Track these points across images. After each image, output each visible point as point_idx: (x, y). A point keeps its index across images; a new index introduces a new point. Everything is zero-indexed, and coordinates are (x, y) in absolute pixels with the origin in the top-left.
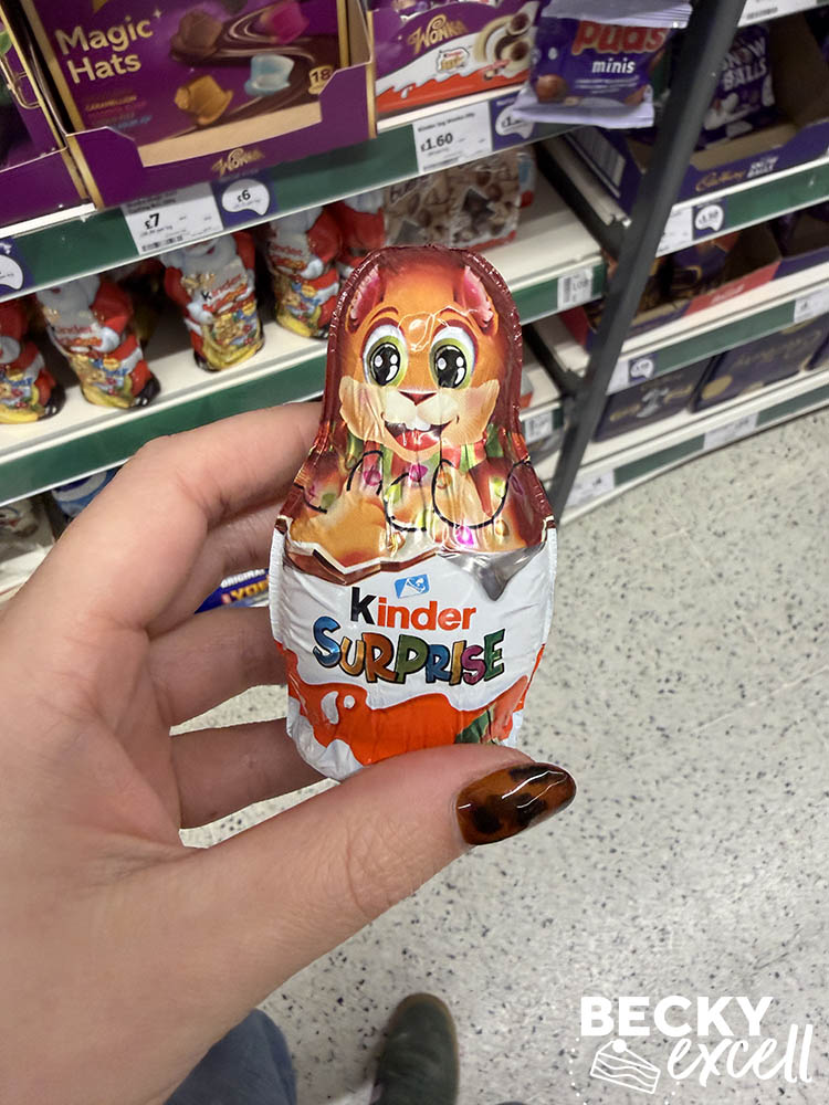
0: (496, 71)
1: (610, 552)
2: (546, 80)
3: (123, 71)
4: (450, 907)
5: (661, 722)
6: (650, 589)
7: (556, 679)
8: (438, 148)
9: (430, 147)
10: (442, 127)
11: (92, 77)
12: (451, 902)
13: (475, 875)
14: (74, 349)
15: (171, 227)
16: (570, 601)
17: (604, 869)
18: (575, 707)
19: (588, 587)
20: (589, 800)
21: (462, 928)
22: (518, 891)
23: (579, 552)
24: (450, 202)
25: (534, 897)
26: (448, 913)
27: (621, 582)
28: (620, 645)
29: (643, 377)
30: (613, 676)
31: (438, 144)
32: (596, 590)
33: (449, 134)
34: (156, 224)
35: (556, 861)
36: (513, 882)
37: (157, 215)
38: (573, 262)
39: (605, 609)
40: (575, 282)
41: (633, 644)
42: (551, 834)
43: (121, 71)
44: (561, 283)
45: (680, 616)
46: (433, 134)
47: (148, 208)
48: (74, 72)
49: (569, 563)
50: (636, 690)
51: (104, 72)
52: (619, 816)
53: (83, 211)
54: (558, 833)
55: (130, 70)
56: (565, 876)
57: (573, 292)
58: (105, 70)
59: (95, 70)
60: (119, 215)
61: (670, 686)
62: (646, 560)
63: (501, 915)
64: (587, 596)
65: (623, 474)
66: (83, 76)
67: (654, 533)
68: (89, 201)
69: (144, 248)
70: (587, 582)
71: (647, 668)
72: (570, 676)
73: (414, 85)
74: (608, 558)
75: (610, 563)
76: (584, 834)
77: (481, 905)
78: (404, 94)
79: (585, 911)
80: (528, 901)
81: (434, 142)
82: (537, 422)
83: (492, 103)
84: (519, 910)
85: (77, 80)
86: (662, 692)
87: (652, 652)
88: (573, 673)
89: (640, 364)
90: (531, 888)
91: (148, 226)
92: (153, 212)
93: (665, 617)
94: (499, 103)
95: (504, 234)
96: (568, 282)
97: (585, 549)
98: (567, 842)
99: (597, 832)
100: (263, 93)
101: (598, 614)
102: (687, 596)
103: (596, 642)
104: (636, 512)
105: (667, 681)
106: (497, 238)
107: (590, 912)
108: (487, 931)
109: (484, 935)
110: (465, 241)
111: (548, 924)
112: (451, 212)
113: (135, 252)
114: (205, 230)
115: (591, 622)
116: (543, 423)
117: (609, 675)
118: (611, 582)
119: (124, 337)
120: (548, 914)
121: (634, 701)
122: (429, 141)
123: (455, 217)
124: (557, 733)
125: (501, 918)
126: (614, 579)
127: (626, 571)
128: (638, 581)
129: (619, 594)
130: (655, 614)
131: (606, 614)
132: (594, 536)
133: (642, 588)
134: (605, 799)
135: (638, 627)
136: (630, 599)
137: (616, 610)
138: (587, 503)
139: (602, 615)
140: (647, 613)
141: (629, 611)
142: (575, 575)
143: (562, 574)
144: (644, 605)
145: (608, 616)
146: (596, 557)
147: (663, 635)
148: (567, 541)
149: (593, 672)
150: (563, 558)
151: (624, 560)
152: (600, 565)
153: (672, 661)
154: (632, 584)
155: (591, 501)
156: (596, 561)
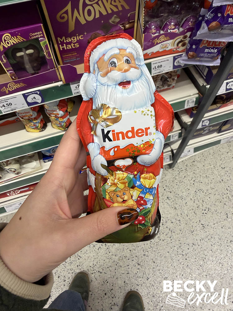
0: (176, 49)
2: (191, 53)
3: (74, 47)
4: (138, 270)
5: (202, 222)
6: (201, 182)
7: (173, 206)
8: (158, 69)
9: (155, 68)
10: (159, 63)
11: (66, 49)
12: (139, 269)
13: (146, 262)
14: (51, 115)
16: (178, 184)
17: (183, 264)
18: (178, 215)
19: (183, 180)
20: (180, 243)
21: (141, 277)
22: (158, 268)
24: (157, 78)
25: (162, 270)
26: (137, 272)
27: (193, 180)
28: (192, 198)
29: (206, 125)
30: (189, 207)
31: (158, 67)
32: (186, 181)
33: (161, 65)
34: (78, 87)
35: (170, 260)
36: (157, 265)
37: (79, 85)
38: (190, 96)
39: (188, 187)
40: (190, 101)
41: (196, 199)
42: (168, 252)
43: (73, 47)
44: (186, 101)
45: (210, 191)
46: (157, 65)
47: (77, 83)
48: (61, 47)
49: (178, 173)
50: (196, 212)
51: (69, 48)
52: (188, 249)
53: (59, 84)
54: (170, 252)
55: (76, 47)
56: (172, 265)
57: (189, 104)
58: (69, 47)
59: (66, 47)
60: (69, 85)
61: (206, 212)
62: (201, 174)
63: (153, 274)
64: (183, 183)
65: (196, 149)
66: (63, 49)
67: (204, 166)
68: (61, 81)
69: (74, 93)
70: (183, 179)
71: (199, 206)
72: (176, 206)
73: (153, 52)
74: (190, 172)
75: (191, 174)
76: (178, 253)
77: (147, 271)
78: (150, 55)
79: (177, 276)
80: (161, 271)
81: (157, 67)
82: (174, 136)
83: (174, 57)
84: (158, 274)
85: (61, 49)
86: (203, 213)
87: (201, 201)
88: (177, 205)
89: (205, 122)
90: (162, 267)
91: (76, 88)
92: (78, 84)
93: (205, 191)
94: (176, 57)
95: (171, 86)
96: (188, 101)
97: (183, 169)
98: (173, 255)
99: (181, 253)
101: (186, 188)
102: (212, 185)
103: (185, 197)
104: (199, 159)
105: (205, 210)
106: (169, 87)
107: (178, 277)
108: (148, 279)
109: (147, 280)
110: (160, 88)
111: (166, 279)
112: (157, 81)
113: (72, 94)
115: (184, 191)
116: (176, 136)
118: (190, 179)
119: (65, 113)
120: (166, 276)
121: (195, 215)
122: (155, 67)
123: (158, 82)
124: (172, 223)
125: (153, 275)
126: (191, 179)
127: (195, 177)
128: (198, 180)
129: (193, 183)
130: (203, 190)
131: (188, 189)
132: (186, 166)
133: (199, 182)
134: (185, 243)
135: (197, 193)
136: (195, 185)
137: (191, 188)
138: (186, 157)
139: (187, 189)
140: (200, 190)
141: (195, 188)
142: (180, 176)
143: (176, 176)
144: (200, 187)
145: (189, 189)
146: (186, 172)
147: (205, 196)
148: (178, 166)
149: (183, 205)
150: (177, 171)
151: (194, 173)
152: (187, 174)
153: (207, 204)
154: (196, 180)
155: (187, 156)
156: (186, 173)
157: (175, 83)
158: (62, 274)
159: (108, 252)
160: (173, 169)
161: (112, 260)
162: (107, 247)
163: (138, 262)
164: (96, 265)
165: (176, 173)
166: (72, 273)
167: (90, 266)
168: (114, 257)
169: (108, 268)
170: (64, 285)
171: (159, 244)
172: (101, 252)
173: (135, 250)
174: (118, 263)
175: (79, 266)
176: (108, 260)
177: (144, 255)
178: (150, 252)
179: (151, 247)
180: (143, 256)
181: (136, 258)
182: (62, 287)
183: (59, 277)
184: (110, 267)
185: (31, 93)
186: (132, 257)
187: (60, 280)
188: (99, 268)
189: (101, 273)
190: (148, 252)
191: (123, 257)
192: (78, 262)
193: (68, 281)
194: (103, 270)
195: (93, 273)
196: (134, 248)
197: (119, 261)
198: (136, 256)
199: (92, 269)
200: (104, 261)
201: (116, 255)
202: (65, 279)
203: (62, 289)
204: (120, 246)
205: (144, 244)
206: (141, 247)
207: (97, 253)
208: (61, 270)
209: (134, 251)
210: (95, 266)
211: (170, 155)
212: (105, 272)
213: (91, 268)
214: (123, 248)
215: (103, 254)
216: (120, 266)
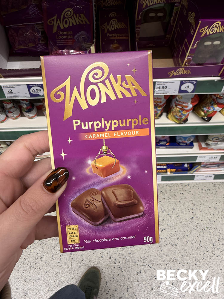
158: (114, 256)
159: (160, 250)
161: (163, 258)
162: (160, 245)
164: (146, 258)
166: (123, 258)
167: (141, 258)
168: (165, 256)
169: (158, 265)
170: (114, 267)
172: (153, 248)
173: (187, 257)
174: (168, 264)
175: (131, 254)
176: (159, 258)
178: (202, 263)
179: (204, 259)
180: (194, 265)
181: (187, 265)
182: (112, 268)
183: (110, 258)
184: (160, 265)
186: (183, 262)
187: (111, 261)
188: (149, 262)
189: (150, 268)
190: (199, 262)
191: (174, 259)
192: (129, 249)
193: (118, 265)
194: (153, 265)
195: (142, 265)
196: (187, 255)
197: (169, 262)
198: (187, 263)
199: (142, 262)
200: (155, 257)
201: (167, 256)
202: (116, 262)
203: (111, 270)
204: (172, 248)
205: (197, 254)
206: (194, 255)
207: (149, 248)
208: (113, 252)
209: (185, 257)
210: (146, 260)
212: (154, 268)
213: (141, 260)
214: (175, 251)
215: (155, 250)
216: (170, 267)
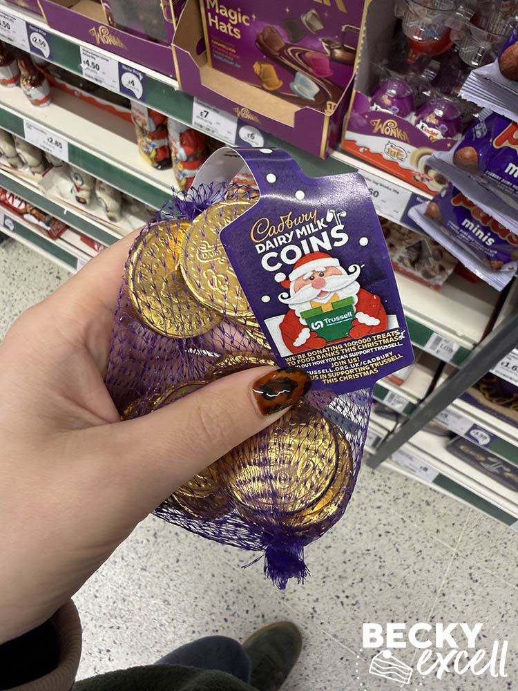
0: (422, 179)
1: (403, 509)
3: (233, 35)
4: (145, 541)
5: (319, 607)
6: (398, 550)
10: (375, 185)
11: (217, 27)
12: (148, 541)
13: (168, 545)
15: (211, 123)
17: (213, 620)
19: (369, 509)
20: (245, 588)
21: (140, 555)
22: (174, 575)
23: (388, 490)
24: (406, 237)
25: (175, 586)
26: (142, 542)
27: (388, 528)
28: (348, 552)
29: (478, 442)
32: (372, 516)
33: (377, 192)
34: (206, 116)
35: (201, 588)
36: (176, 569)
37: (208, 113)
38: (454, 333)
39: (364, 529)
40: (444, 343)
41: (355, 561)
42: (213, 576)
43: (231, 34)
44: (435, 336)
45: (394, 581)
47: (205, 106)
48: (210, 20)
49: (376, 488)
50: (328, 579)
51: (223, 29)
52: (247, 612)
54: (216, 580)
55: (236, 36)
56: (196, 598)
57: (438, 348)
59: (219, 25)
60: (192, 99)
61: (345, 600)
62: (415, 537)
63: (157, 573)
64: (364, 512)
65: (443, 481)
66: (214, 24)
67: (438, 531)
68: (176, 80)
69: (195, 123)
70: (372, 507)
71: (346, 578)
73: (368, 149)
74: (398, 511)
75: (395, 515)
76: (225, 596)
77: (154, 559)
78: (361, 150)
79: (184, 621)
80: (172, 584)
83: (414, 196)
84: (164, 582)
86: (338, 597)
87: (358, 577)
89: (480, 432)
90: (179, 582)
91: (201, 115)
92: (207, 110)
93: (387, 572)
95: (431, 281)
96: (439, 339)
97: (393, 493)
98: (214, 588)
99: (230, 603)
100: (298, 94)
101: (357, 526)
102: (412, 579)
103: (339, 535)
104: (442, 511)
105: (347, 597)
106: (426, 280)
107: (185, 625)
108: (145, 570)
109: (142, 569)
111: (166, 603)
112: (403, 243)
113: (190, 123)
114: (226, 137)
116: (399, 402)
117: (324, 555)
118: (384, 522)
120: (171, 600)
121: (320, 581)
123: (404, 247)
125: (155, 574)
126: (387, 523)
127: (398, 528)
128: (397, 540)
129: (380, 533)
130: (384, 564)
131: (361, 531)
132: (405, 494)
133: (394, 545)
134: (252, 598)
135: (368, 558)
136: (382, 541)
137: (368, 536)
138: (409, 472)
139: (359, 529)
140: (380, 558)
141: (373, 546)
142: (372, 497)
143: (366, 489)
144: (384, 553)
145: (361, 534)
146: (392, 503)
147: (374, 577)
148: (389, 478)
149: (320, 544)
150: (377, 483)
151: (404, 522)
152: (388, 509)
153: (362, 593)
154: (392, 537)
155: (412, 474)
156: (390, 505)
157: (444, 280)
160: (373, 473)
163: (158, 530)
165: (371, 484)
171: (214, 549)
177: (176, 534)
185: (131, 70)
211: (380, 436)
